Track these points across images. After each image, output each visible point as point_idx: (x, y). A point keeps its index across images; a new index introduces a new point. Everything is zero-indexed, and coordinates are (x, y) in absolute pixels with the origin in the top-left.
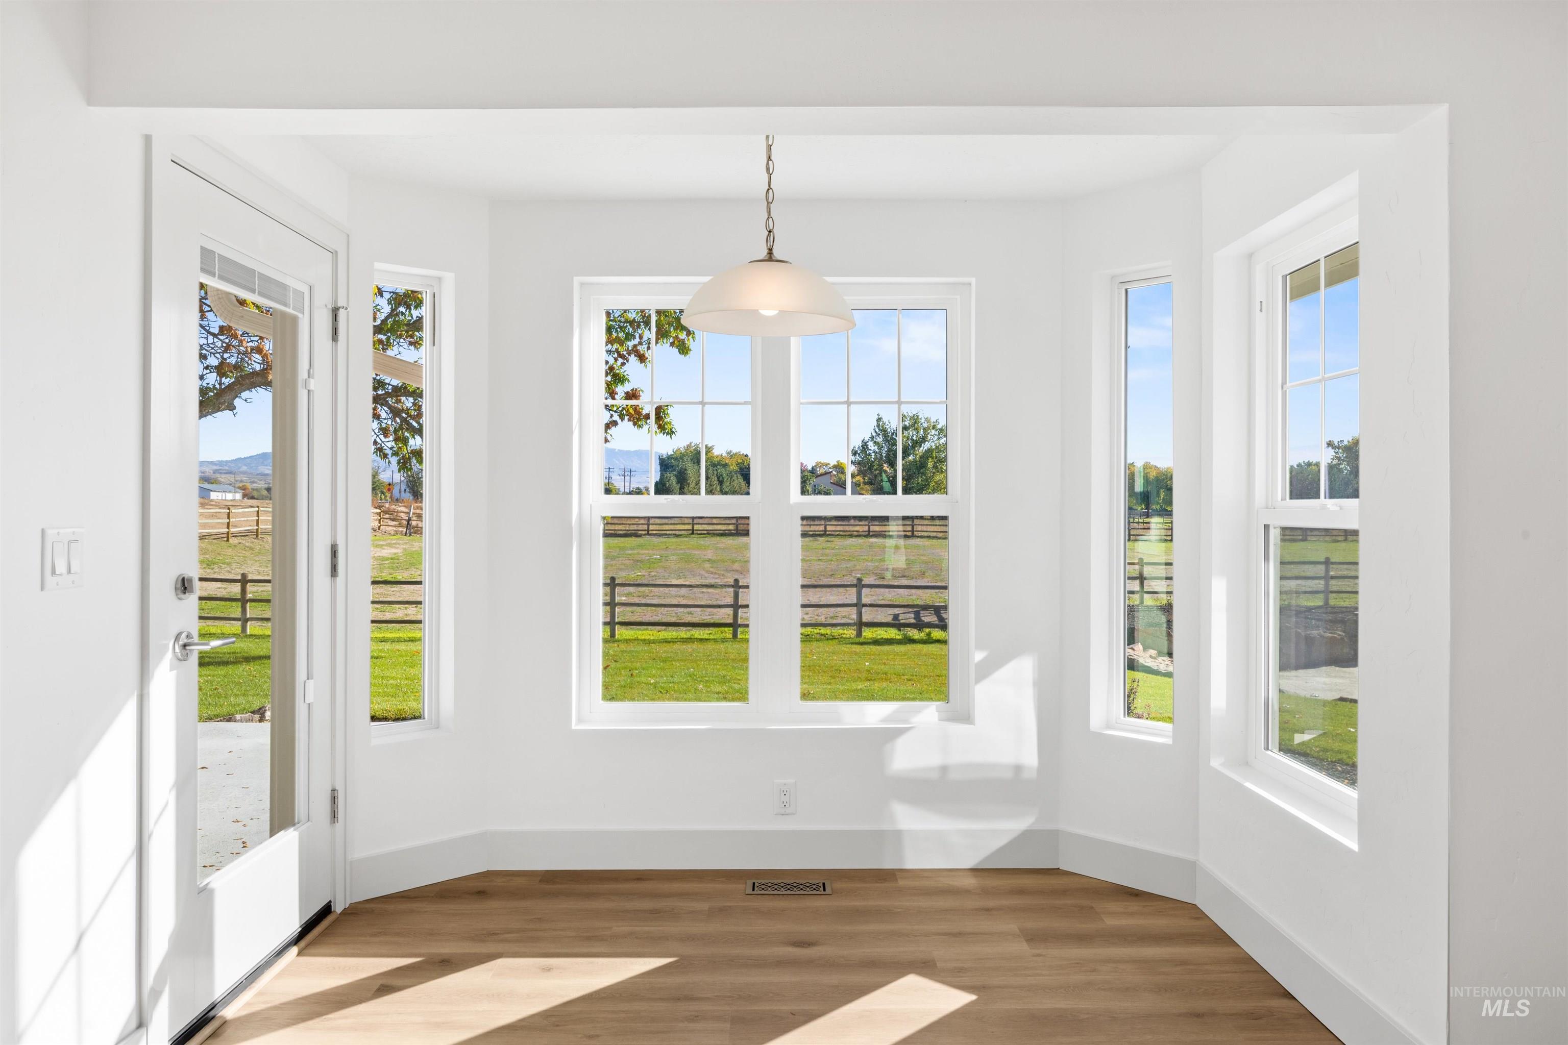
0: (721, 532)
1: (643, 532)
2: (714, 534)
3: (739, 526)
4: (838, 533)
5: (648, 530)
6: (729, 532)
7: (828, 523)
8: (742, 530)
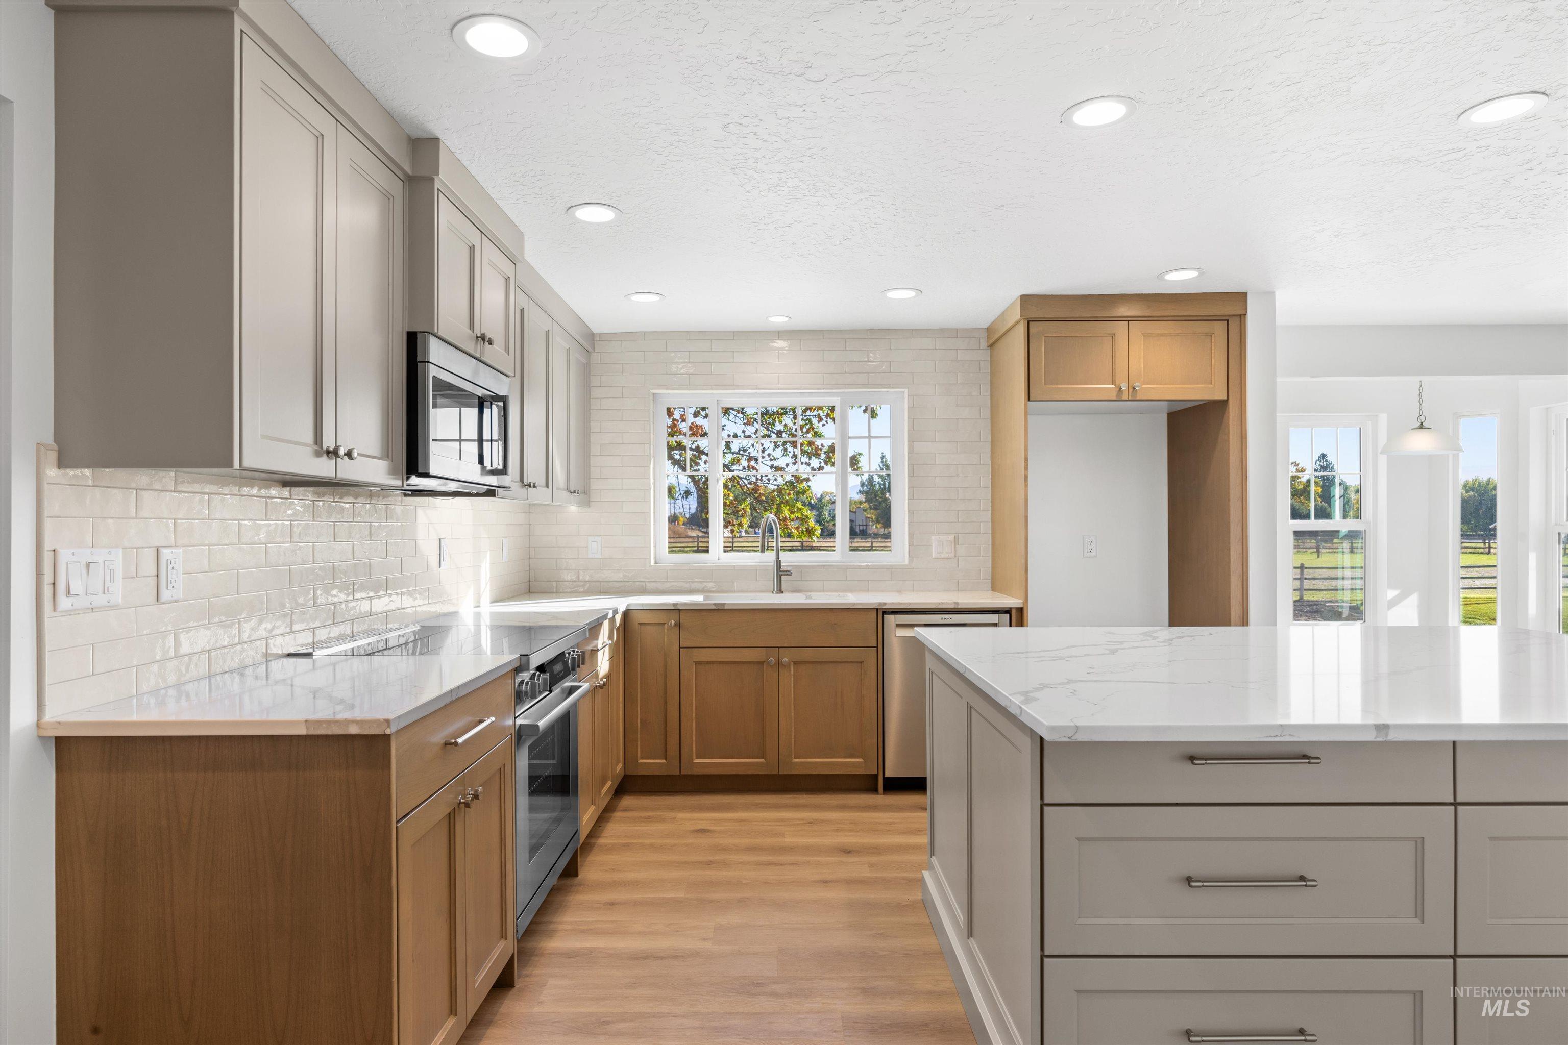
0: (790, 548)
1: (729, 549)
2: (784, 549)
3: (804, 543)
4: (882, 548)
5: (733, 547)
6: (796, 548)
7: (873, 540)
8: (807, 546)
